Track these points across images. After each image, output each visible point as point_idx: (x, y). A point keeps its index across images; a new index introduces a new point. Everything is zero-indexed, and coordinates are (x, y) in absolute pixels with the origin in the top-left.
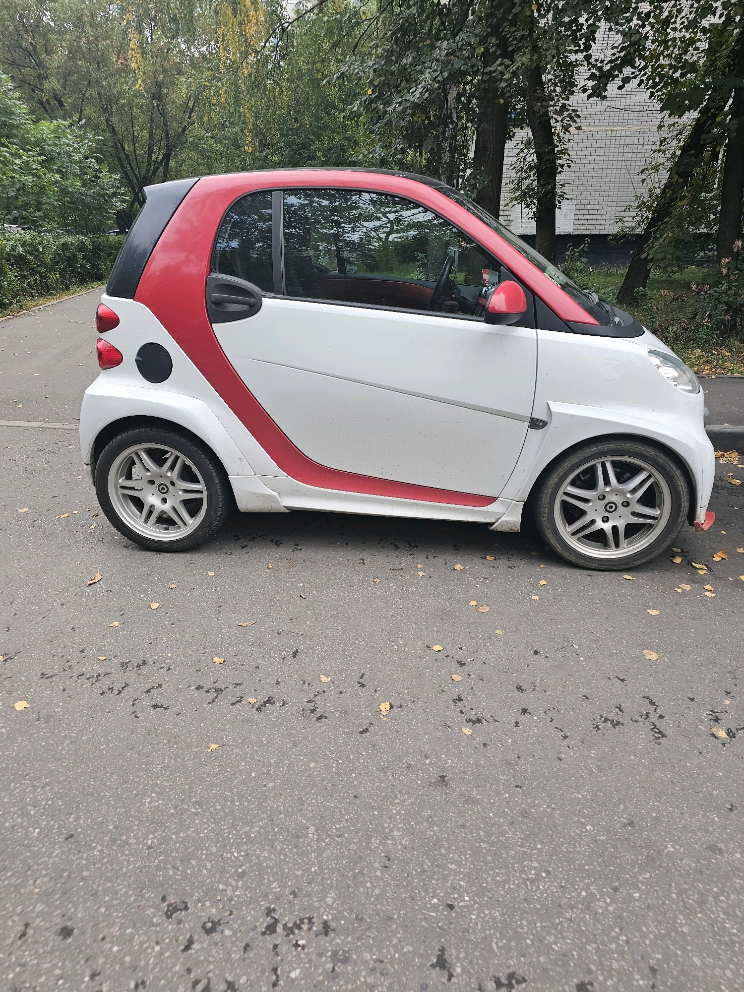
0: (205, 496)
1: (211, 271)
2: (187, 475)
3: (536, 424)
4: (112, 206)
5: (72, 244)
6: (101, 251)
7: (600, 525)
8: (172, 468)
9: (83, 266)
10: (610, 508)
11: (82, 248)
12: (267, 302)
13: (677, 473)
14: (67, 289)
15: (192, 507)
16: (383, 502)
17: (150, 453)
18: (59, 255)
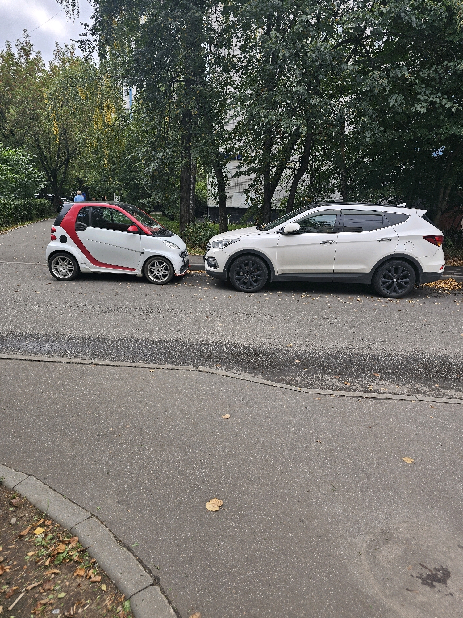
0: (73, 268)
1: (76, 221)
2: (69, 264)
3: (142, 253)
4: (39, 187)
5: (20, 204)
6: (33, 207)
7: (157, 274)
8: (66, 262)
9: (24, 214)
10: (158, 271)
11: (24, 206)
12: (87, 228)
13: (169, 263)
14: (17, 224)
15: (70, 270)
16: (113, 270)
17: (62, 259)
18: (14, 209)
